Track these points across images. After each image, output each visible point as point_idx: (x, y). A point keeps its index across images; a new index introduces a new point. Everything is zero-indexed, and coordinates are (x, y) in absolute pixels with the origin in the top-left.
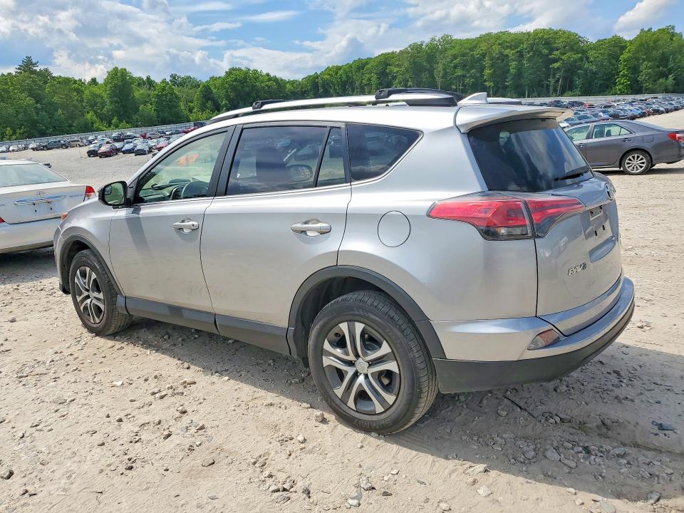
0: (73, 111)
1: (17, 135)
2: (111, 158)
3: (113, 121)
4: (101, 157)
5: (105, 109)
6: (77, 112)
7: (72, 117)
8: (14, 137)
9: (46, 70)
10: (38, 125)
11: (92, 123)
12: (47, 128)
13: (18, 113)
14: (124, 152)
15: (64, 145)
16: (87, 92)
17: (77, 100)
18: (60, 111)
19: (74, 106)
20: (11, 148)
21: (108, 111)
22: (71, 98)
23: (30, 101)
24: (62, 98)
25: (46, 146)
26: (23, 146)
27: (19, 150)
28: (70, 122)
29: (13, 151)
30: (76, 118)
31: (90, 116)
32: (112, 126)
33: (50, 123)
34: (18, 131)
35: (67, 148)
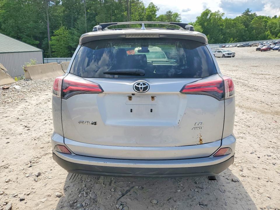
0: (261, 31)
1: (235, 40)
2: (266, 52)
3: (278, 35)
4: (261, 51)
5: (276, 29)
6: (262, 31)
7: (259, 33)
8: (233, 42)
9: (255, 14)
10: (244, 37)
11: (268, 36)
12: (247, 38)
13: (237, 32)
14: (274, 50)
15: (250, 45)
16: (270, 22)
17: (264, 26)
18: (254, 31)
19: (262, 29)
20: (230, 46)
21: (277, 30)
22: (261, 25)
23: (243, 27)
24: (257, 25)
25: (242, 46)
26: (235, 45)
27: (233, 47)
28: (258, 35)
29: (231, 47)
30: (260, 34)
31: (268, 33)
32: (277, 38)
33: (249, 36)
34: (235, 39)
35: (251, 46)
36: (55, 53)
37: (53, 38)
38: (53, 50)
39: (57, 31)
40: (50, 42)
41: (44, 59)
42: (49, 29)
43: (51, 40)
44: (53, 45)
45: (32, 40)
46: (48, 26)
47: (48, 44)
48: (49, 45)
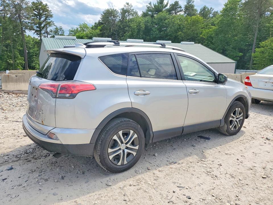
36: (256, 65)
37: (257, 49)
38: (255, 62)
39: (263, 43)
40: (253, 54)
41: (236, 70)
42: (255, 41)
43: (255, 52)
44: (255, 57)
45: (236, 53)
46: (255, 38)
47: (250, 56)
48: (252, 56)
